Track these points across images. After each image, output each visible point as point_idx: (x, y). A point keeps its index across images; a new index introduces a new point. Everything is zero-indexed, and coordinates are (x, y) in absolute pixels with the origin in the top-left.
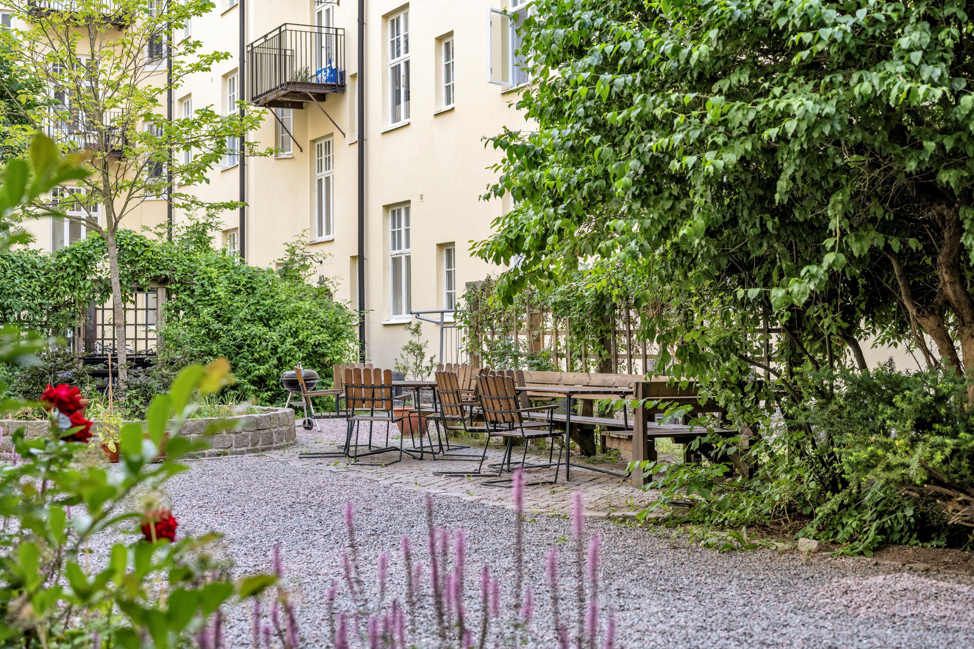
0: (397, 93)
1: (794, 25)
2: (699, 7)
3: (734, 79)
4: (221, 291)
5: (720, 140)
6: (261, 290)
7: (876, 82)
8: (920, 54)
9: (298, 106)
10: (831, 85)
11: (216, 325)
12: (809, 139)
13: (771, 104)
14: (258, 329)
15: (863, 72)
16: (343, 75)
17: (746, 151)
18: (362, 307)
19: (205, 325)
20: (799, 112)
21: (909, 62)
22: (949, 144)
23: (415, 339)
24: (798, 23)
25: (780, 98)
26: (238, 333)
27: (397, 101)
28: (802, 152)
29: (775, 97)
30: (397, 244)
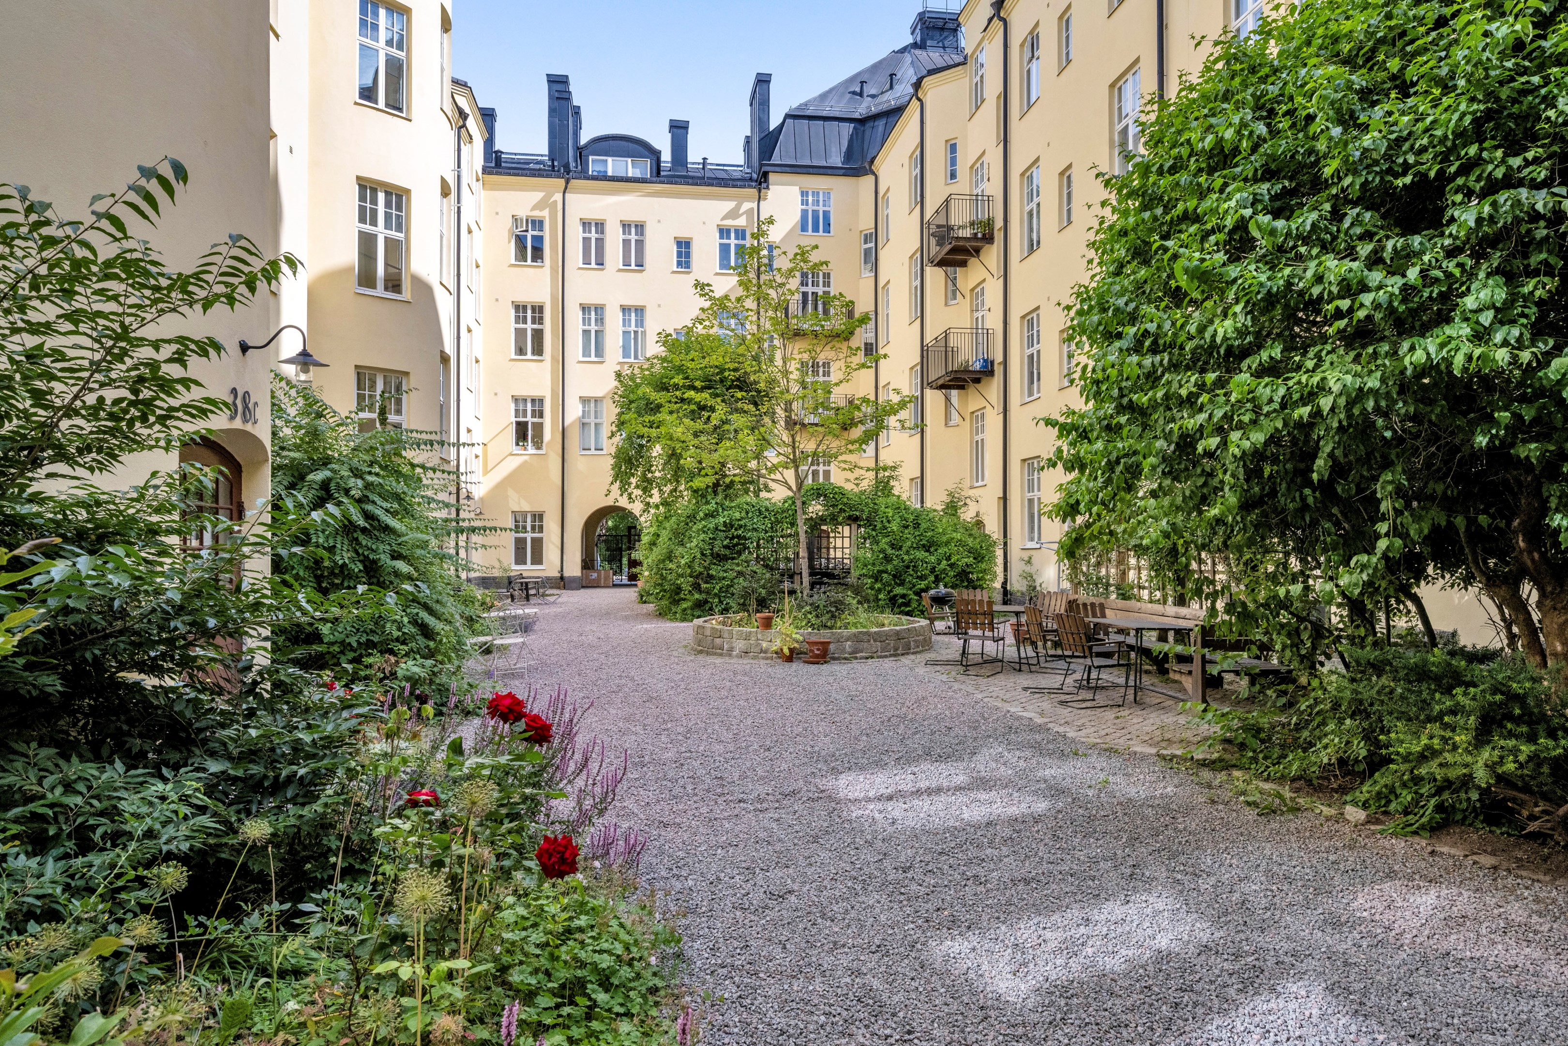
0: (1031, 374)
1: (1330, 292)
2: (1227, 282)
3: (1264, 355)
4: (894, 526)
5: (1246, 418)
6: (924, 526)
7: (1432, 349)
8: (1490, 314)
9: (962, 387)
10: (1375, 355)
11: (890, 551)
12: (1350, 416)
13: (1304, 379)
14: (921, 554)
15: (1415, 339)
16: (992, 363)
17: (1276, 429)
18: (1005, 536)
19: (882, 551)
20: (1336, 388)
21: (1477, 322)
22: (1528, 413)
23: (1028, 569)
24: (1335, 289)
25: (1313, 371)
26: (906, 557)
27: (1031, 382)
28: (1341, 429)
29: (1308, 371)
30: (1031, 489)
